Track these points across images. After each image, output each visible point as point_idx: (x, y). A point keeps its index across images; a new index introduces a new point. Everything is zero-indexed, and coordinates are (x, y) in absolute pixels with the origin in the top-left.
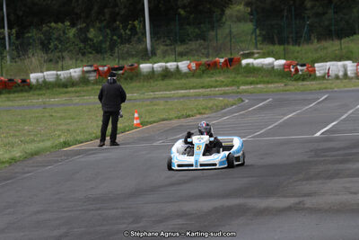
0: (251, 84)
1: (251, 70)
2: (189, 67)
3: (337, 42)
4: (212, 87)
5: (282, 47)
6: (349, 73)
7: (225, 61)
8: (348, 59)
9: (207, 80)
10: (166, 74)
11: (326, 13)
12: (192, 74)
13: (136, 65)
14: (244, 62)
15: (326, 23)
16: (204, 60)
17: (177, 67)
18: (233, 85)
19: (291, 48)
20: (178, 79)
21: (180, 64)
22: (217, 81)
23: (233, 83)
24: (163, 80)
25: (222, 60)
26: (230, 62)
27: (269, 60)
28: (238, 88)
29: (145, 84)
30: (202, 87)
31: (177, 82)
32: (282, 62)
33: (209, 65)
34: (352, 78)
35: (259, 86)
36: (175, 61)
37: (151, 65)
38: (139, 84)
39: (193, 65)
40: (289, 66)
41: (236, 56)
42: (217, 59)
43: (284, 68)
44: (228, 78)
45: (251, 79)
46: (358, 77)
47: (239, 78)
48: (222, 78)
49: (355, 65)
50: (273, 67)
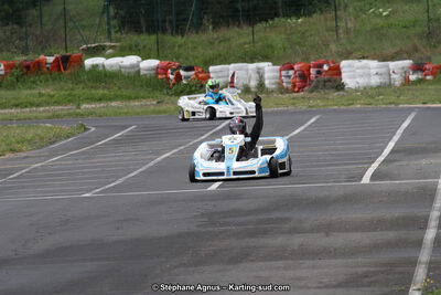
0: (100, 100)
1: (100, 76)
3: (247, 30)
4: (32, 105)
5: (153, 37)
6: (267, 83)
7: (55, 61)
8: (265, 58)
9: (24, 93)
14: (89, 62)
16: (19, 59)
18: (70, 101)
19: (168, 38)
22: (40, 95)
23: (70, 99)
25: (51, 59)
26: (64, 62)
27: (130, 60)
28: (78, 107)
30: (17, 106)
32: (154, 63)
33: (28, 67)
34: (272, 91)
35: (113, 104)
40: (165, 70)
41: (75, 53)
42: (42, 57)
43: (157, 74)
44: (61, 89)
45: (101, 92)
46: (281, 90)
47: (79, 91)
48: (49, 91)
49: (278, 67)
50: (139, 71)
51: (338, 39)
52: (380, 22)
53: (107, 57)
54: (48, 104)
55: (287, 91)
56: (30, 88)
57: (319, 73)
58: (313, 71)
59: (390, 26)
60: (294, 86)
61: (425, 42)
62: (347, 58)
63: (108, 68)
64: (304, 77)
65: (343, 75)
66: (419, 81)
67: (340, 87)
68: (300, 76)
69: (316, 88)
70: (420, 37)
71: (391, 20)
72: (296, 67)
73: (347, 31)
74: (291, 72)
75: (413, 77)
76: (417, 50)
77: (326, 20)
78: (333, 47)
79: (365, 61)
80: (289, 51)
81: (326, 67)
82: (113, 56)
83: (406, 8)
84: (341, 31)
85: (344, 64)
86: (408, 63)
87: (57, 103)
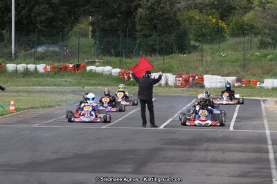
0: (93, 85)
1: (93, 75)
2: (45, 68)
3: (160, 58)
4: (62, 85)
5: (118, 58)
6: (169, 83)
7: (74, 66)
8: (169, 71)
9: (58, 80)
10: (26, 73)
11: (151, 35)
12: (47, 74)
13: (3, 64)
14: (88, 68)
15: (151, 43)
16: (57, 64)
17: (36, 68)
18: (79, 85)
19: (125, 60)
20: (36, 77)
21: (37, 66)
22: (66, 81)
23: (79, 84)
24: (24, 77)
25: (71, 66)
26: (77, 67)
27: (107, 69)
28: (83, 87)
29: (10, 79)
30: (55, 85)
31: (35, 79)
32: (118, 70)
33: (60, 68)
34: (172, 87)
35: (99, 87)
36: (34, 64)
37: (15, 65)
38: (4, 79)
39: (49, 68)
40: (123, 74)
41: (82, 63)
42: (67, 64)
43: (119, 75)
44: (75, 79)
45: (93, 81)
46: (176, 86)
47: (83, 81)
48: (70, 80)
49: (175, 76)
50: (111, 74)
51: (202, 65)
52: (221, 59)
53: (97, 66)
54: (69, 85)
55: (178, 87)
56: (61, 78)
57: (193, 80)
58: (191, 79)
59: (226, 61)
60: (182, 85)
61: (242, 69)
62: (206, 74)
63: (97, 71)
64: (187, 81)
65: (205, 82)
66: (239, 87)
67: (203, 87)
68: (185, 81)
69: (191, 87)
70: (240, 66)
71: (226, 58)
72: (183, 76)
73: (207, 62)
74: (181, 79)
75: (236, 85)
76: (238, 73)
77: (197, 56)
78: (200, 69)
79: (214, 76)
80: (180, 69)
81: (197, 77)
82: (99, 66)
83: (233, 53)
84: (204, 62)
85: (205, 76)
86: (234, 78)
87: (73, 85)
